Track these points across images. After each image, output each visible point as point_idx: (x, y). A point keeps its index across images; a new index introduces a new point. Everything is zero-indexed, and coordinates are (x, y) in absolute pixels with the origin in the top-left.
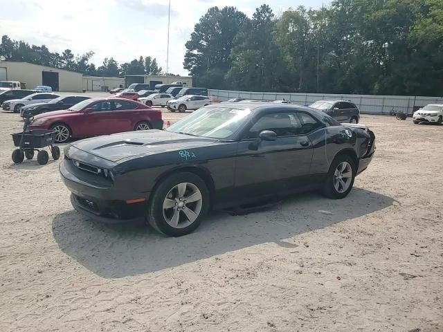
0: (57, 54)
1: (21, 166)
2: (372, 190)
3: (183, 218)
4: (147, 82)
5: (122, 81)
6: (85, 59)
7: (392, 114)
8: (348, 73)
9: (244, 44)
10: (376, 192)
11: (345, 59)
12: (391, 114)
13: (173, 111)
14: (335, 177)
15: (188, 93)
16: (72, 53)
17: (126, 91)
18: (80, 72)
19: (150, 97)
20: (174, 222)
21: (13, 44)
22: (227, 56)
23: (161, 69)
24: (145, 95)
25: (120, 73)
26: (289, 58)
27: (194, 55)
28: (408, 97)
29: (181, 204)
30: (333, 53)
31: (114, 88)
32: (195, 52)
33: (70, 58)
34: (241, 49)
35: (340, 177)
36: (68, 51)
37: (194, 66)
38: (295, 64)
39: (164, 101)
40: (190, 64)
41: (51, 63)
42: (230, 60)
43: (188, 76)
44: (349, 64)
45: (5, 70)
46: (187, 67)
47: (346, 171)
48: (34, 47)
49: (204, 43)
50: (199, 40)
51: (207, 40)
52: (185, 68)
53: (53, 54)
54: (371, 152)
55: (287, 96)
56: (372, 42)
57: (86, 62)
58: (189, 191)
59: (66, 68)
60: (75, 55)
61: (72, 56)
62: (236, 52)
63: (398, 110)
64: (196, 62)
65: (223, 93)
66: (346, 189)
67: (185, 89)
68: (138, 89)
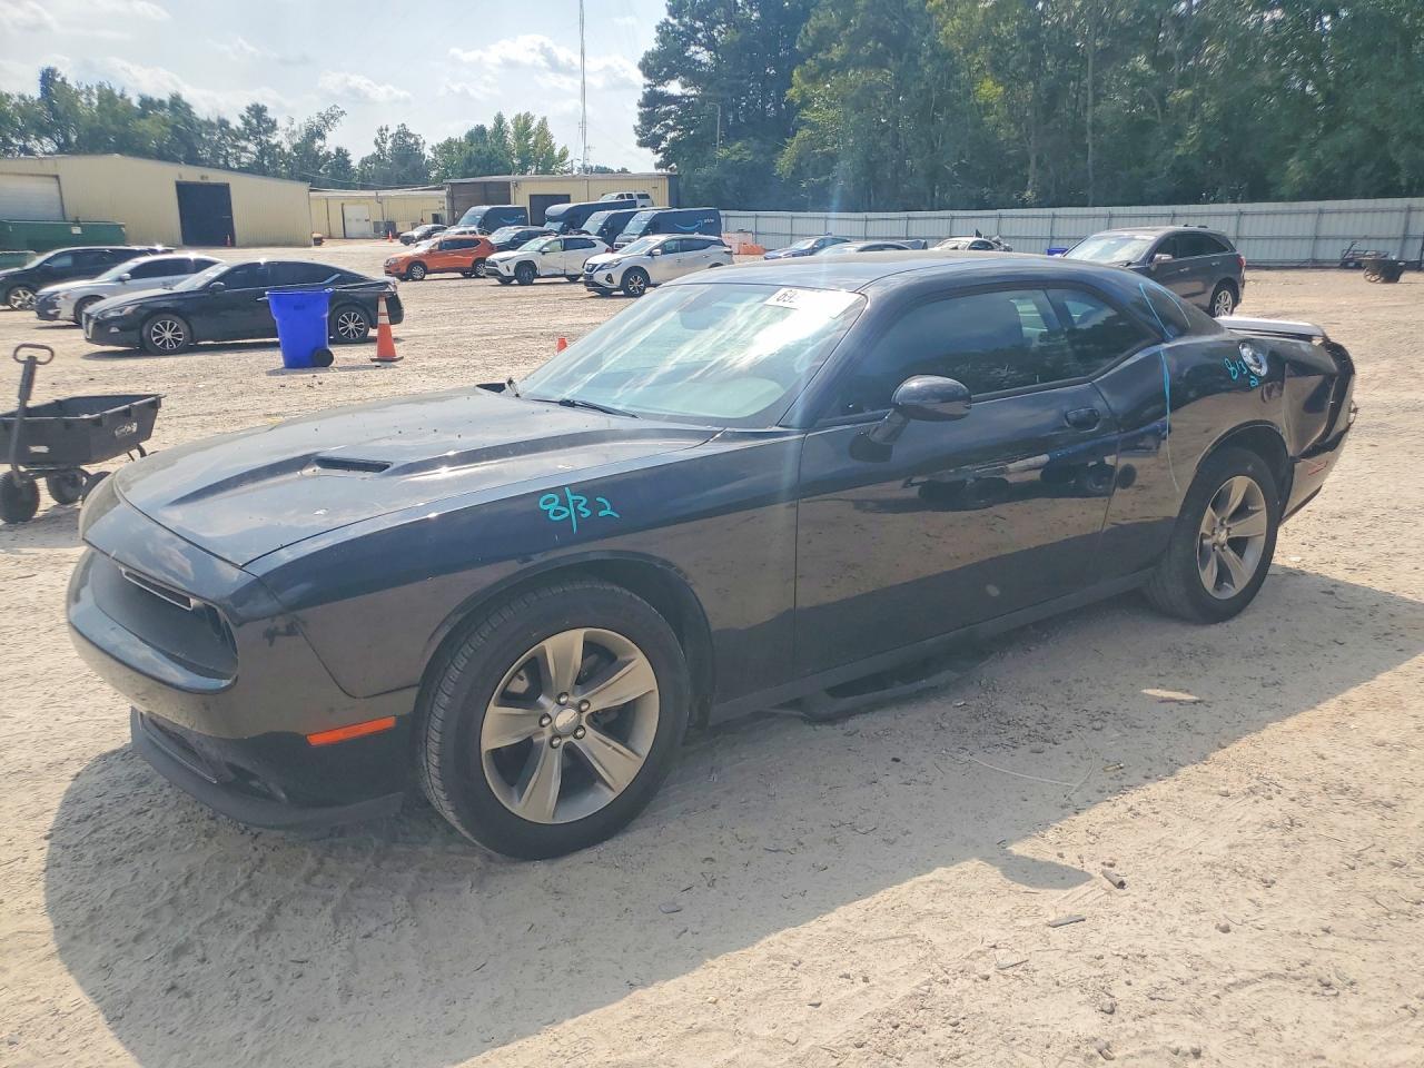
0: (224, 123)
1: (24, 532)
2: (1339, 574)
3: (578, 774)
4: (520, 200)
5: (436, 200)
6: (315, 133)
7: (1349, 263)
8: (1193, 129)
9: (837, 53)
10: (1355, 579)
11: (1184, 82)
12: (1345, 265)
13: (605, 293)
14: (1204, 536)
15: (653, 227)
16: (270, 115)
17: (452, 232)
18: (303, 179)
19: (528, 250)
20: (538, 802)
21: (78, 93)
22: (781, 94)
23: (564, 154)
24: (513, 244)
25: (433, 174)
26: (989, 89)
27: (672, 99)
28: (1407, 201)
29: (565, 718)
30: (1141, 62)
31: (414, 226)
32: (674, 88)
33: (266, 132)
34: (827, 67)
35: (1223, 537)
36: (258, 111)
37: (671, 135)
38: (1011, 107)
39: (574, 261)
40: (657, 130)
41: (205, 153)
42: (793, 109)
43: (652, 170)
44: (1195, 101)
45: (52, 187)
46: (648, 141)
47: (1242, 511)
48: (147, 103)
49: (704, 56)
50: (686, 45)
51: (710, 45)
52: (642, 144)
53: (209, 124)
54: (1340, 426)
55: (986, 222)
56: (1278, 14)
57: (319, 143)
58: (600, 662)
59: (256, 169)
60: (282, 123)
61: (273, 126)
62: (812, 79)
63: (1370, 250)
64: (679, 120)
65: (773, 222)
66: (1245, 583)
67: (644, 216)
68: (489, 223)
